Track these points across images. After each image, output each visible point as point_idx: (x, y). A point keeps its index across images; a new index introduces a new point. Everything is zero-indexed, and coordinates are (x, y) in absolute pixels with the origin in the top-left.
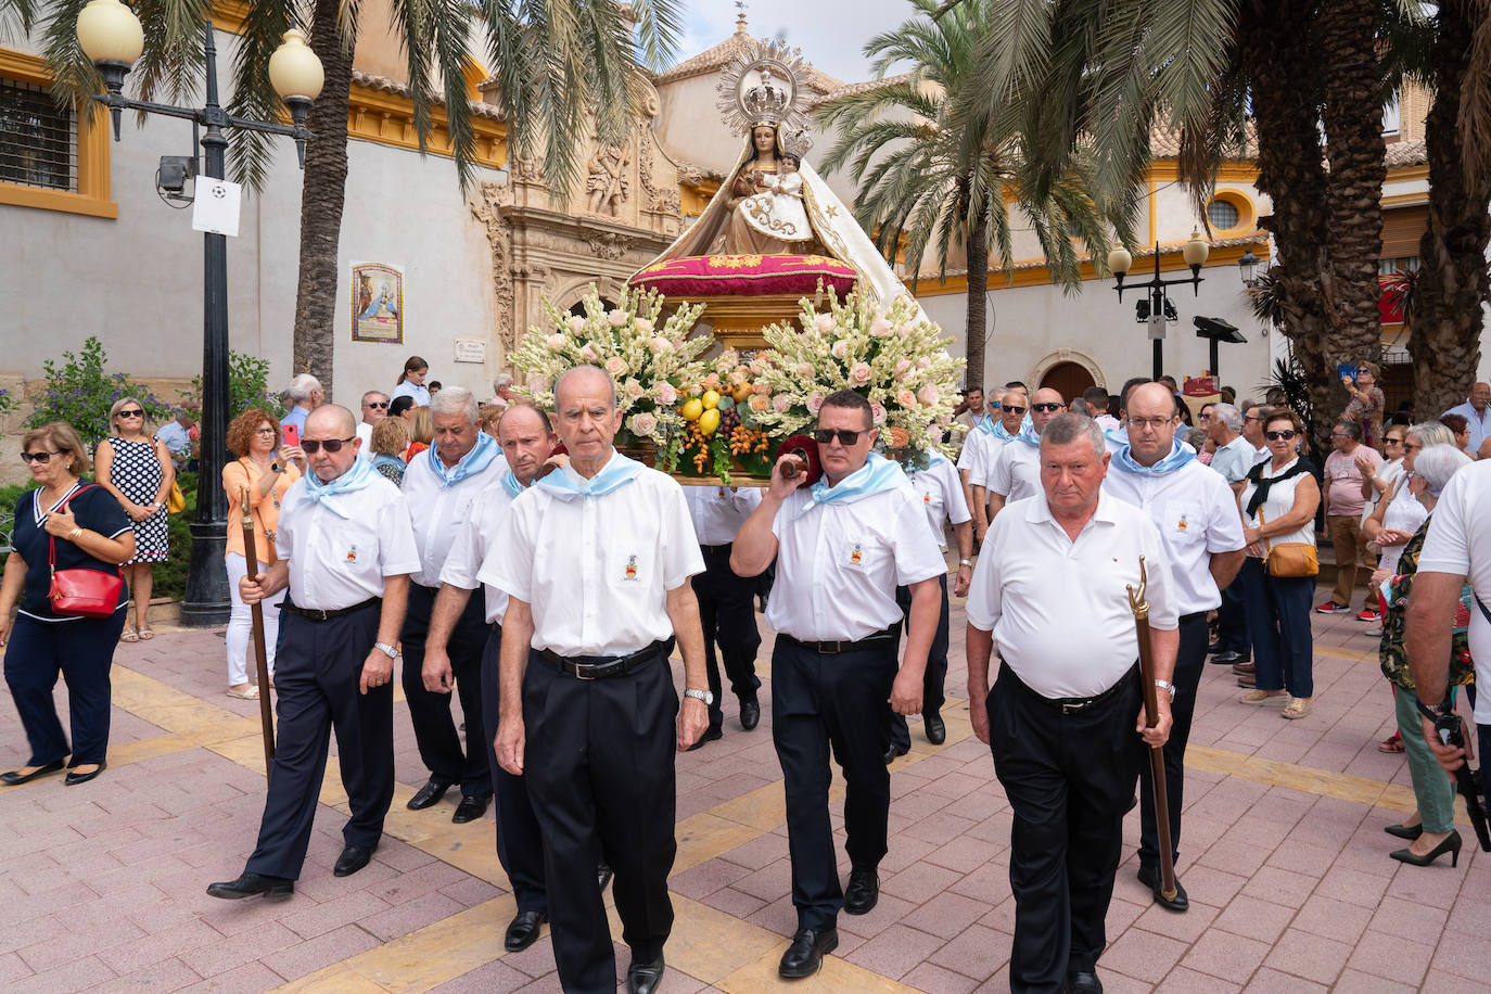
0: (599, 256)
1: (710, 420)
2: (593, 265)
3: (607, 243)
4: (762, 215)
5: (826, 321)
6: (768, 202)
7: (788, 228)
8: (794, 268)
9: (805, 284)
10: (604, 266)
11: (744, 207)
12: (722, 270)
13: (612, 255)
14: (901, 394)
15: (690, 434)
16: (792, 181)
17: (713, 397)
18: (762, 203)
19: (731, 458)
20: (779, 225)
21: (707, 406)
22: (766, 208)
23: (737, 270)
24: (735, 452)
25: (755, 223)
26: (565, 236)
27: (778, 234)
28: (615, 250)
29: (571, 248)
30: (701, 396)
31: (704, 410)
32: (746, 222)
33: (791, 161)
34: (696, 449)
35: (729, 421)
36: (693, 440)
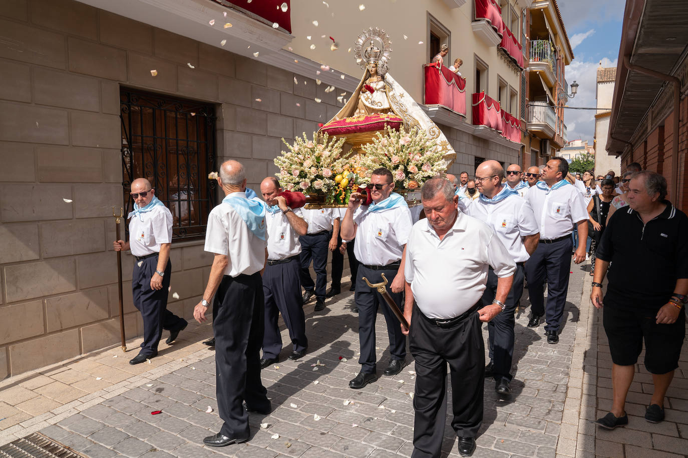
1: (344, 182)
4: (369, 100)
5: (384, 140)
7: (379, 104)
8: (376, 120)
9: (379, 127)
11: (363, 98)
12: (351, 123)
14: (411, 168)
15: (338, 188)
16: (380, 85)
17: (346, 173)
20: (375, 103)
21: (344, 177)
23: (356, 123)
27: (375, 107)
30: (342, 173)
32: (363, 103)
33: (380, 77)
34: (340, 194)
35: (352, 182)
36: (339, 190)
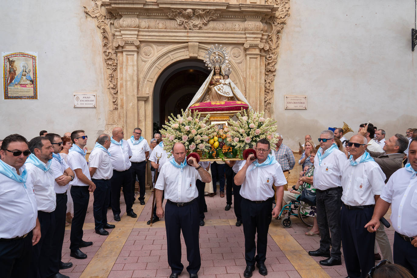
0: (185, 28)
1: (217, 144)
2: (181, 35)
3: (189, 17)
4: (221, 91)
5: (245, 118)
6: (222, 87)
7: (228, 94)
10: (190, 34)
11: (216, 88)
12: (215, 105)
13: (195, 26)
16: (227, 81)
17: (216, 138)
18: (220, 87)
19: (223, 154)
20: (225, 93)
21: (216, 141)
22: (222, 89)
23: (219, 105)
24: (224, 152)
25: (219, 92)
26: (155, 17)
27: (225, 95)
28: (197, 22)
29: (161, 25)
30: (213, 139)
31: (215, 142)
33: (227, 76)
34: (213, 152)
35: (221, 145)
36: (212, 150)
